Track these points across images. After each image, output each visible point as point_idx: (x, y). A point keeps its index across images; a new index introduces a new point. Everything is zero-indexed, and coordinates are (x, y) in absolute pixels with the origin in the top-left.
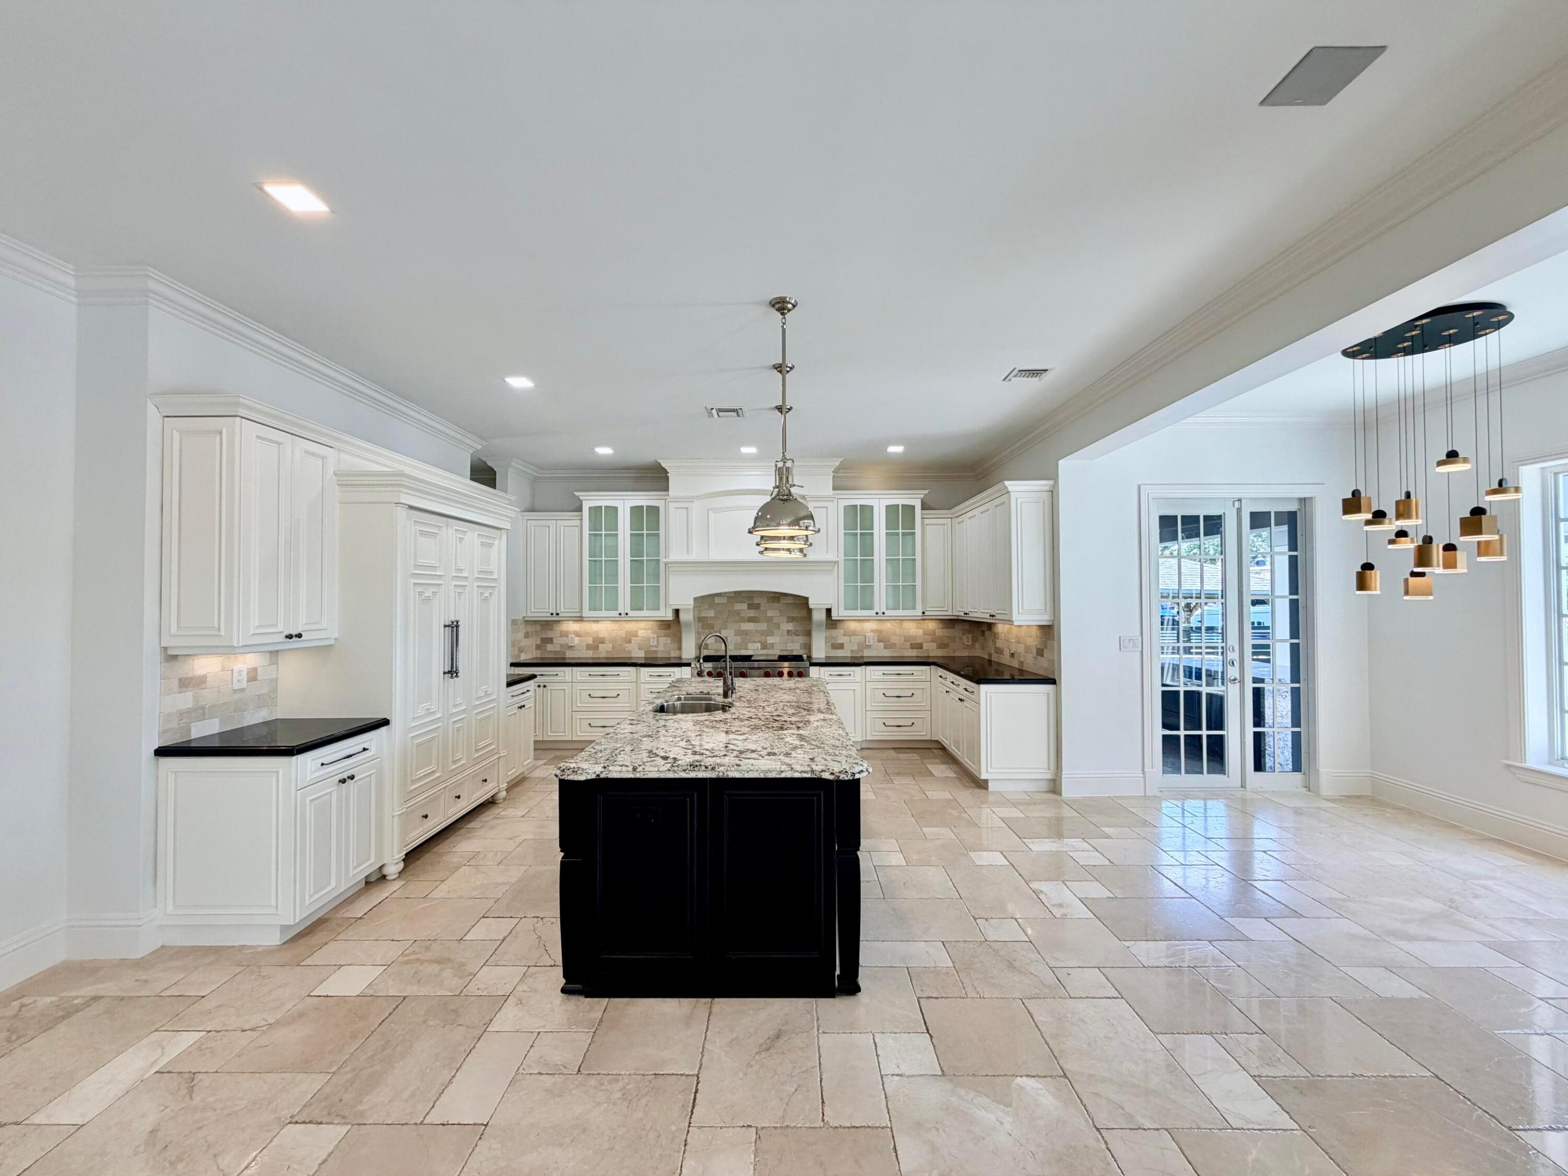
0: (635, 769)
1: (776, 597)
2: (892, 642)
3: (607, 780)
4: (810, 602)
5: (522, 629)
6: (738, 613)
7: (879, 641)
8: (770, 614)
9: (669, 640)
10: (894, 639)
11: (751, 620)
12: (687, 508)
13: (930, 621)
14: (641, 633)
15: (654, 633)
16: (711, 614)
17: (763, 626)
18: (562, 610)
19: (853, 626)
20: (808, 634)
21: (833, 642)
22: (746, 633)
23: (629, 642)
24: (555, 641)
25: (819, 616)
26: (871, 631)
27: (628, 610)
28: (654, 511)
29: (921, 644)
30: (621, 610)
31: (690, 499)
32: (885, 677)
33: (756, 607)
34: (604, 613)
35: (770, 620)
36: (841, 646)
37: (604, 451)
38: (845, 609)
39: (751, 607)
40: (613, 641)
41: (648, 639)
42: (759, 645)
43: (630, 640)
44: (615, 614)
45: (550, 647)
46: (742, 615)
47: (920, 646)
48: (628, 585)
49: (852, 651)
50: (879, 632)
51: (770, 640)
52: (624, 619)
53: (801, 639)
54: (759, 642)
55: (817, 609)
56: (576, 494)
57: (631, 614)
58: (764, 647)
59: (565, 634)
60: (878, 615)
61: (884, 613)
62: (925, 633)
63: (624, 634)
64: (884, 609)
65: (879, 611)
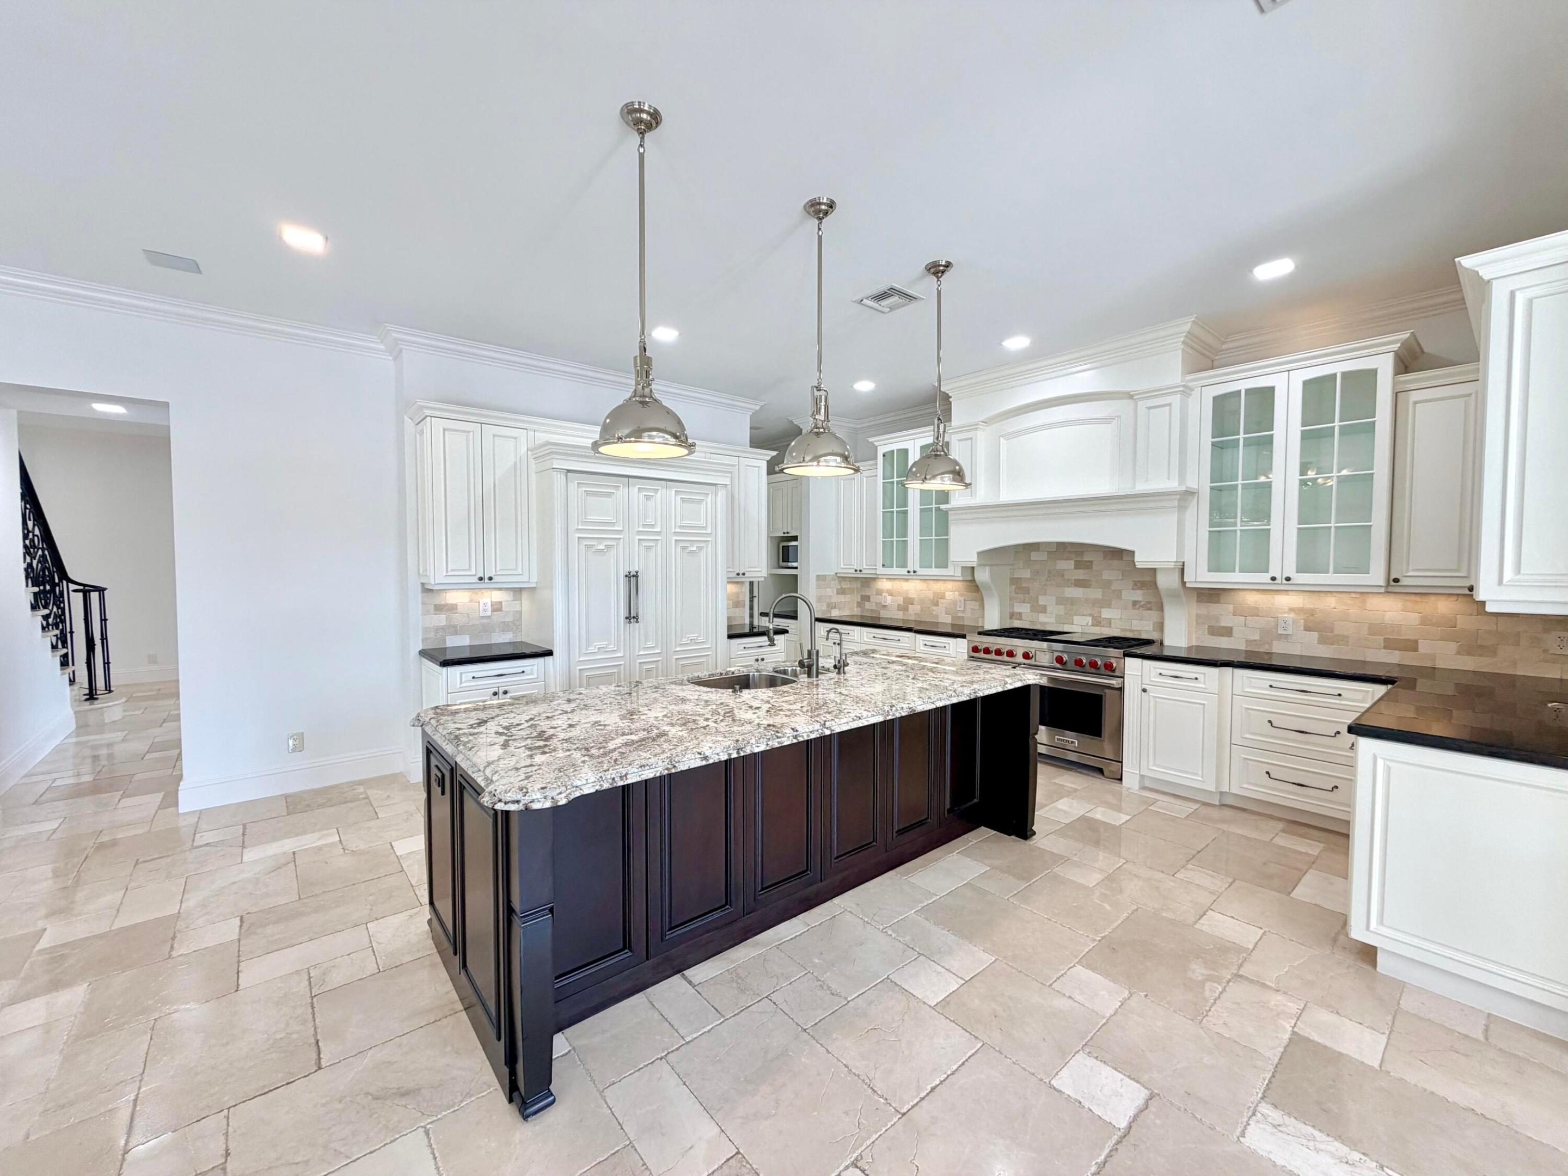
2: (1336, 632)
4: (1137, 559)
5: (835, 585)
6: (1061, 574)
7: (1307, 629)
8: (1105, 576)
9: (973, 605)
11: (1079, 583)
12: (971, 439)
13: (1442, 598)
14: (949, 595)
15: (961, 595)
16: (1027, 574)
17: (1095, 593)
18: (865, 567)
19: (1252, 599)
20: (1161, 609)
21: (1213, 623)
22: (1072, 601)
23: (937, 604)
25: (1166, 582)
26: (1292, 610)
27: (916, 567)
29: (1416, 642)
30: (911, 568)
32: (1274, 692)
33: (1088, 565)
34: (895, 571)
35: (1107, 584)
36: (1228, 632)
37: (865, 386)
38: (1217, 571)
39: (1078, 566)
40: (922, 601)
41: (954, 603)
43: (937, 602)
44: (905, 571)
45: (868, 605)
46: (1067, 576)
47: (1412, 646)
48: (917, 538)
49: (1248, 642)
50: (1312, 612)
52: (913, 577)
53: (1154, 615)
54: (1090, 615)
55: (1161, 569)
56: (871, 440)
57: (921, 571)
58: (1097, 622)
59: (879, 593)
60: (1278, 581)
61: (1288, 579)
62: (1425, 621)
63: (930, 595)
64: (1290, 571)
65: (1278, 576)
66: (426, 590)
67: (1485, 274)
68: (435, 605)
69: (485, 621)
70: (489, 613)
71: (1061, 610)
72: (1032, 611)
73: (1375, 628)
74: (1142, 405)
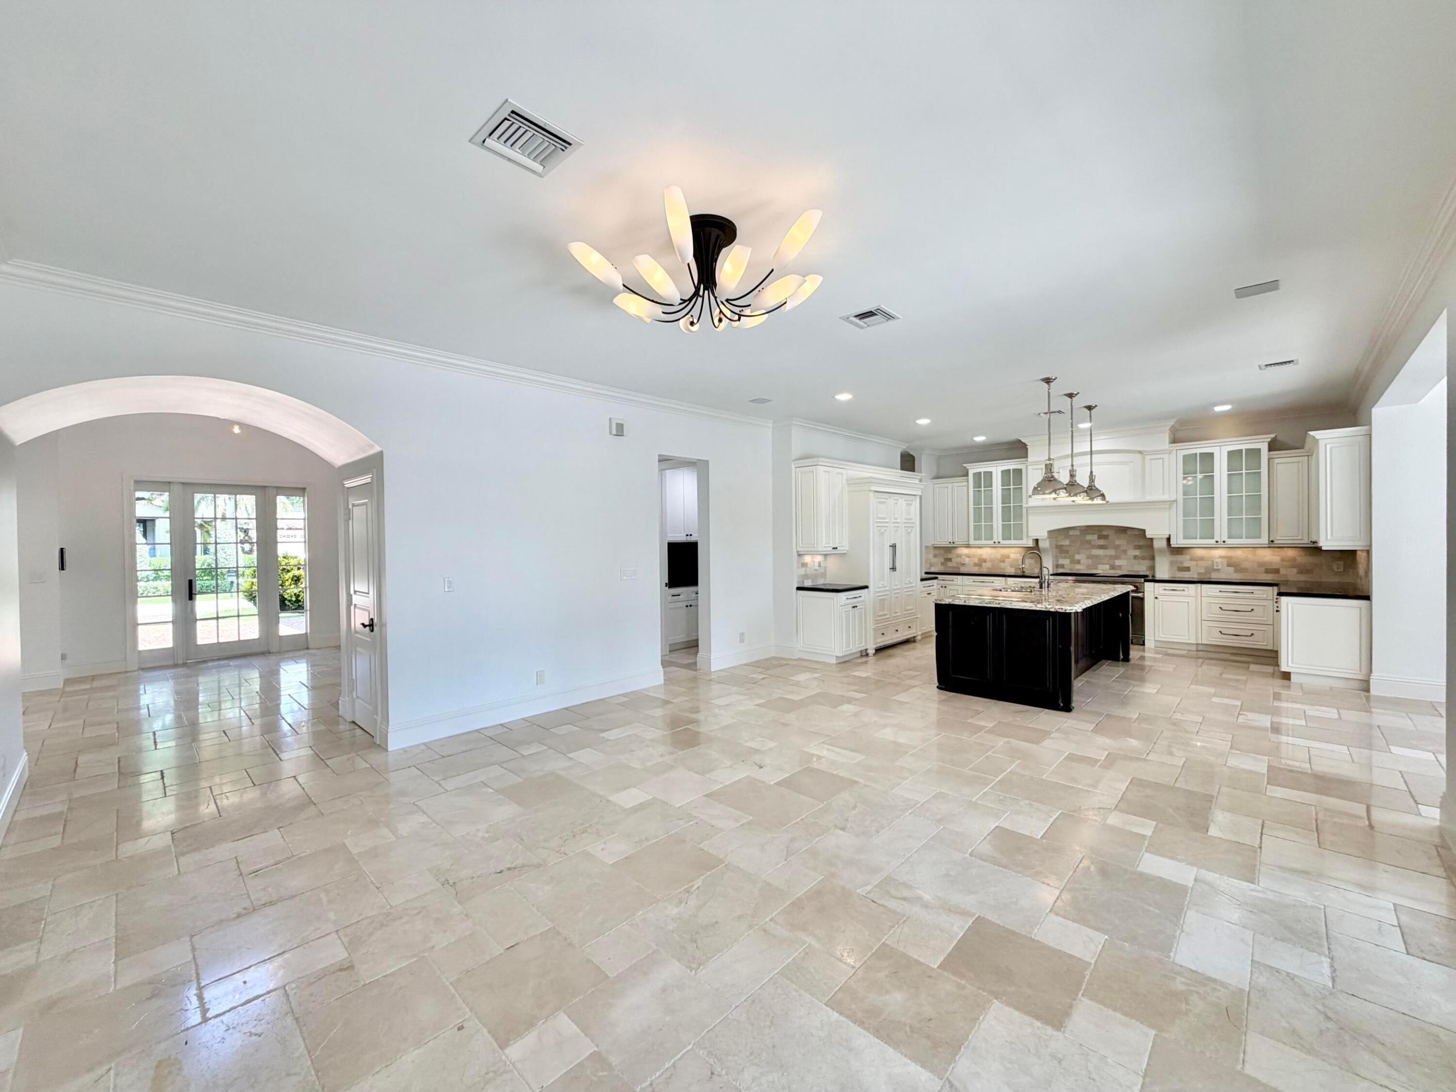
0: (965, 602)
1: (1123, 530)
2: (1242, 567)
3: (953, 605)
4: (1147, 533)
5: (932, 552)
6: (1089, 542)
7: (1228, 565)
8: (1117, 542)
9: (1032, 561)
10: (1245, 565)
11: (1101, 547)
13: (1290, 549)
14: (1012, 556)
16: (1067, 542)
17: (1111, 552)
18: (956, 540)
19: (1199, 553)
20: (1153, 558)
21: (1180, 565)
22: (1097, 556)
23: (1004, 562)
24: (953, 560)
25: (1159, 544)
26: (1221, 557)
27: (1000, 540)
28: (1018, 472)
30: (995, 540)
32: (1222, 594)
33: (1106, 537)
34: (983, 542)
35: (1117, 547)
36: (1188, 569)
37: (980, 439)
38: (1185, 539)
39: (1100, 538)
40: (992, 561)
41: (1017, 560)
42: (1108, 567)
44: (991, 542)
45: (950, 564)
46: (1093, 543)
47: (1277, 571)
48: (1001, 523)
49: (1199, 574)
50: (1229, 558)
51: (1118, 563)
52: (998, 546)
53: (1147, 563)
54: (1108, 564)
55: (1156, 538)
56: (964, 465)
57: (1003, 542)
58: (1113, 567)
59: (960, 556)
60: (1219, 543)
61: (1224, 542)
62: (1282, 560)
63: (999, 556)
64: (1225, 538)
65: (1219, 540)
66: (799, 555)
68: (802, 563)
69: (815, 572)
70: (817, 568)
71: (1090, 561)
72: (1071, 563)
73: (1261, 565)
74: (1148, 458)
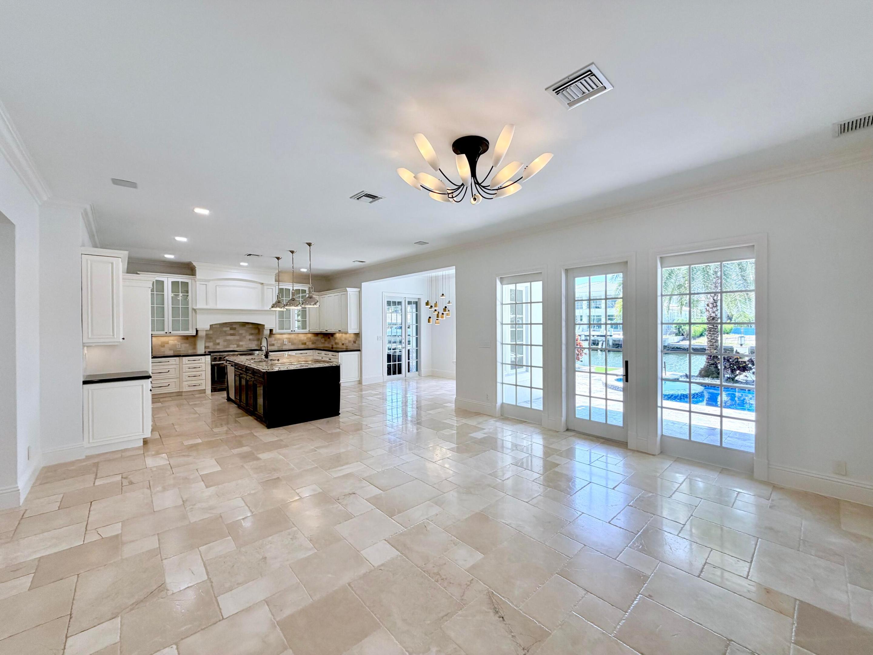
1: (245, 324)
4: (265, 327)
6: (225, 332)
7: (289, 342)
8: (241, 332)
9: (187, 345)
10: (295, 341)
11: (232, 335)
12: (206, 285)
15: (178, 342)
16: (214, 333)
17: (237, 337)
19: (278, 336)
22: (229, 340)
26: (286, 338)
29: (306, 343)
30: (166, 331)
31: (209, 281)
33: (235, 329)
34: (157, 332)
35: (241, 334)
36: (273, 345)
37: (169, 257)
38: (279, 329)
39: (231, 329)
41: (175, 345)
42: (236, 346)
43: (164, 345)
44: (163, 333)
46: (227, 332)
47: (305, 344)
48: (171, 318)
49: (278, 347)
50: (289, 338)
51: (241, 343)
52: (168, 335)
54: (236, 344)
55: (267, 329)
57: (172, 332)
58: (238, 346)
61: (294, 331)
62: (307, 338)
63: (160, 343)
65: (292, 330)
67: (348, 290)
71: (226, 343)
72: (213, 345)
73: (300, 341)
74: (265, 287)
